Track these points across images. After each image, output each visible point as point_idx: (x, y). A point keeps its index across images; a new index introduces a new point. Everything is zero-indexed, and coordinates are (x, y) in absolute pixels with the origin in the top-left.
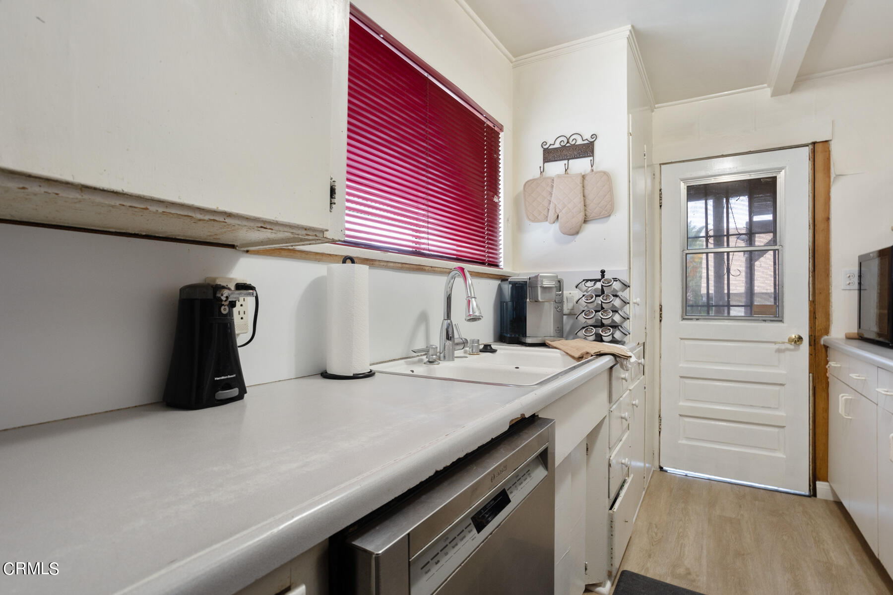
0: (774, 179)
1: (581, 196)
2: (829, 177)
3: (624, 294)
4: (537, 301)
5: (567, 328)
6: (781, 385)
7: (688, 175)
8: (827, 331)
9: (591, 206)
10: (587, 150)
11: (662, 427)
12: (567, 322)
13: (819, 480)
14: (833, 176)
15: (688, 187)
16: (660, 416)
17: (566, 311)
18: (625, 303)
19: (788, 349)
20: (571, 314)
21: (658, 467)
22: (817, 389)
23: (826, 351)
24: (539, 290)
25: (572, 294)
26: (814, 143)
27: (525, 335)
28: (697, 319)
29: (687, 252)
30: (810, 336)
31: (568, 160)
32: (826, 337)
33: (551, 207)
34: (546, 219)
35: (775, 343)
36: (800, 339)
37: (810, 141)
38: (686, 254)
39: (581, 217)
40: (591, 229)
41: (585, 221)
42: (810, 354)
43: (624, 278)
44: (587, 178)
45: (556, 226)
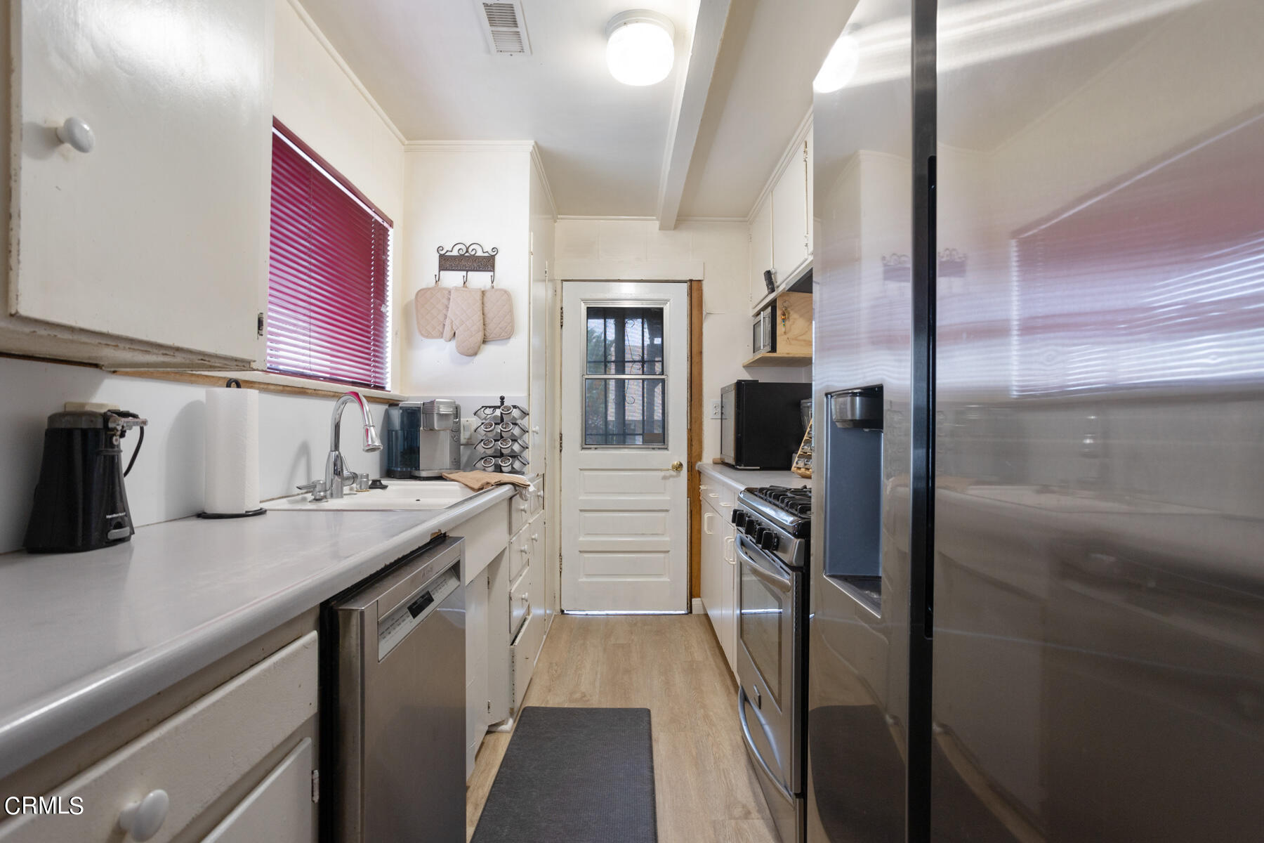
0: (661, 310)
1: (480, 313)
2: (702, 313)
3: (524, 422)
4: (432, 429)
5: (464, 459)
6: (667, 511)
7: (588, 297)
8: (700, 458)
9: (491, 326)
10: (486, 263)
11: (563, 566)
12: (465, 454)
13: (695, 597)
14: (704, 313)
15: (588, 308)
16: (560, 556)
17: (463, 440)
18: (525, 431)
19: (671, 476)
20: (468, 444)
21: (559, 611)
22: (693, 512)
23: (700, 476)
24: (435, 415)
25: (470, 421)
26: (691, 281)
27: (418, 468)
28: (596, 448)
29: (587, 377)
30: (688, 462)
31: (467, 271)
32: (699, 463)
33: (448, 322)
34: (441, 335)
35: (661, 470)
36: (681, 465)
37: (688, 279)
38: (586, 379)
39: (480, 337)
40: (490, 350)
41: (484, 342)
42: (688, 480)
43: (523, 405)
44: (488, 295)
45: (453, 344)
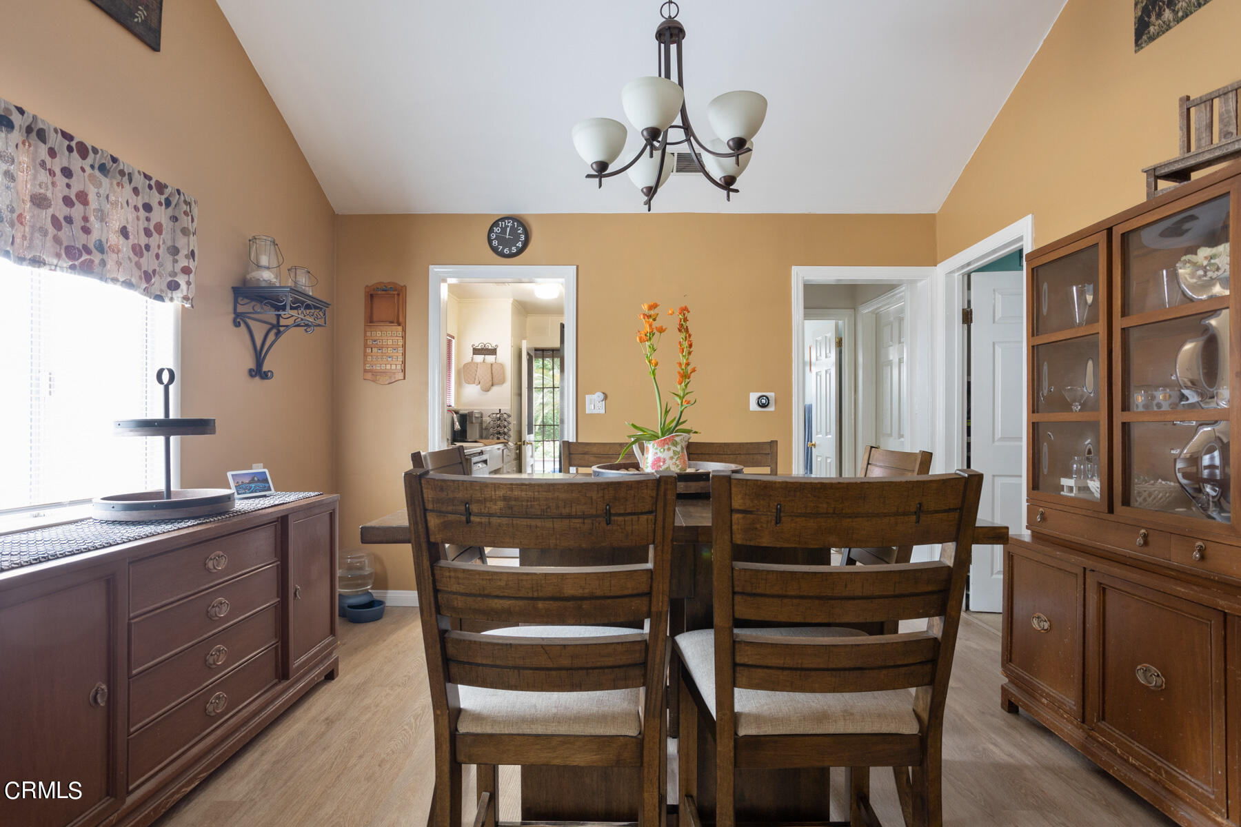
1: (490, 374)
3: (510, 419)
4: (472, 423)
5: (484, 435)
9: (495, 379)
10: (493, 352)
12: (485, 433)
17: (484, 427)
18: (509, 423)
20: (486, 429)
24: (474, 418)
25: (487, 419)
27: (466, 438)
31: (485, 355)
33: (477, 377)
34: (474, 383)
39: (491, 383)
40: (495, 389)
41: (492, 385)
43: (509, 413)
44: (494, 366)
45: (479, 386)
